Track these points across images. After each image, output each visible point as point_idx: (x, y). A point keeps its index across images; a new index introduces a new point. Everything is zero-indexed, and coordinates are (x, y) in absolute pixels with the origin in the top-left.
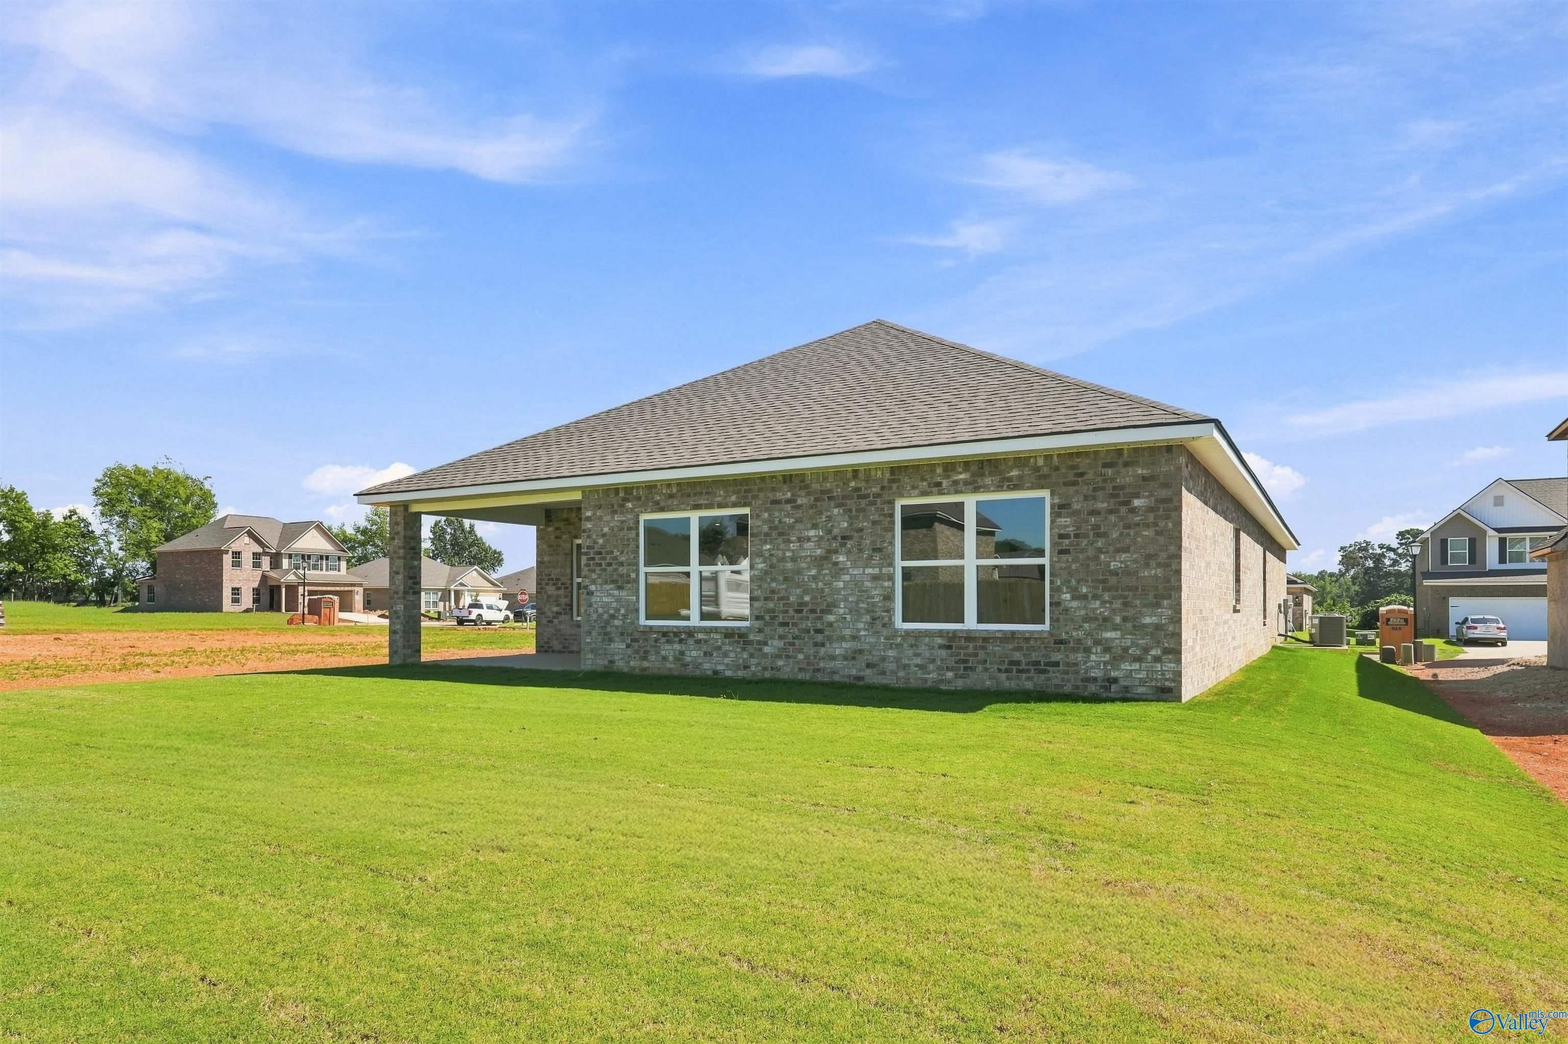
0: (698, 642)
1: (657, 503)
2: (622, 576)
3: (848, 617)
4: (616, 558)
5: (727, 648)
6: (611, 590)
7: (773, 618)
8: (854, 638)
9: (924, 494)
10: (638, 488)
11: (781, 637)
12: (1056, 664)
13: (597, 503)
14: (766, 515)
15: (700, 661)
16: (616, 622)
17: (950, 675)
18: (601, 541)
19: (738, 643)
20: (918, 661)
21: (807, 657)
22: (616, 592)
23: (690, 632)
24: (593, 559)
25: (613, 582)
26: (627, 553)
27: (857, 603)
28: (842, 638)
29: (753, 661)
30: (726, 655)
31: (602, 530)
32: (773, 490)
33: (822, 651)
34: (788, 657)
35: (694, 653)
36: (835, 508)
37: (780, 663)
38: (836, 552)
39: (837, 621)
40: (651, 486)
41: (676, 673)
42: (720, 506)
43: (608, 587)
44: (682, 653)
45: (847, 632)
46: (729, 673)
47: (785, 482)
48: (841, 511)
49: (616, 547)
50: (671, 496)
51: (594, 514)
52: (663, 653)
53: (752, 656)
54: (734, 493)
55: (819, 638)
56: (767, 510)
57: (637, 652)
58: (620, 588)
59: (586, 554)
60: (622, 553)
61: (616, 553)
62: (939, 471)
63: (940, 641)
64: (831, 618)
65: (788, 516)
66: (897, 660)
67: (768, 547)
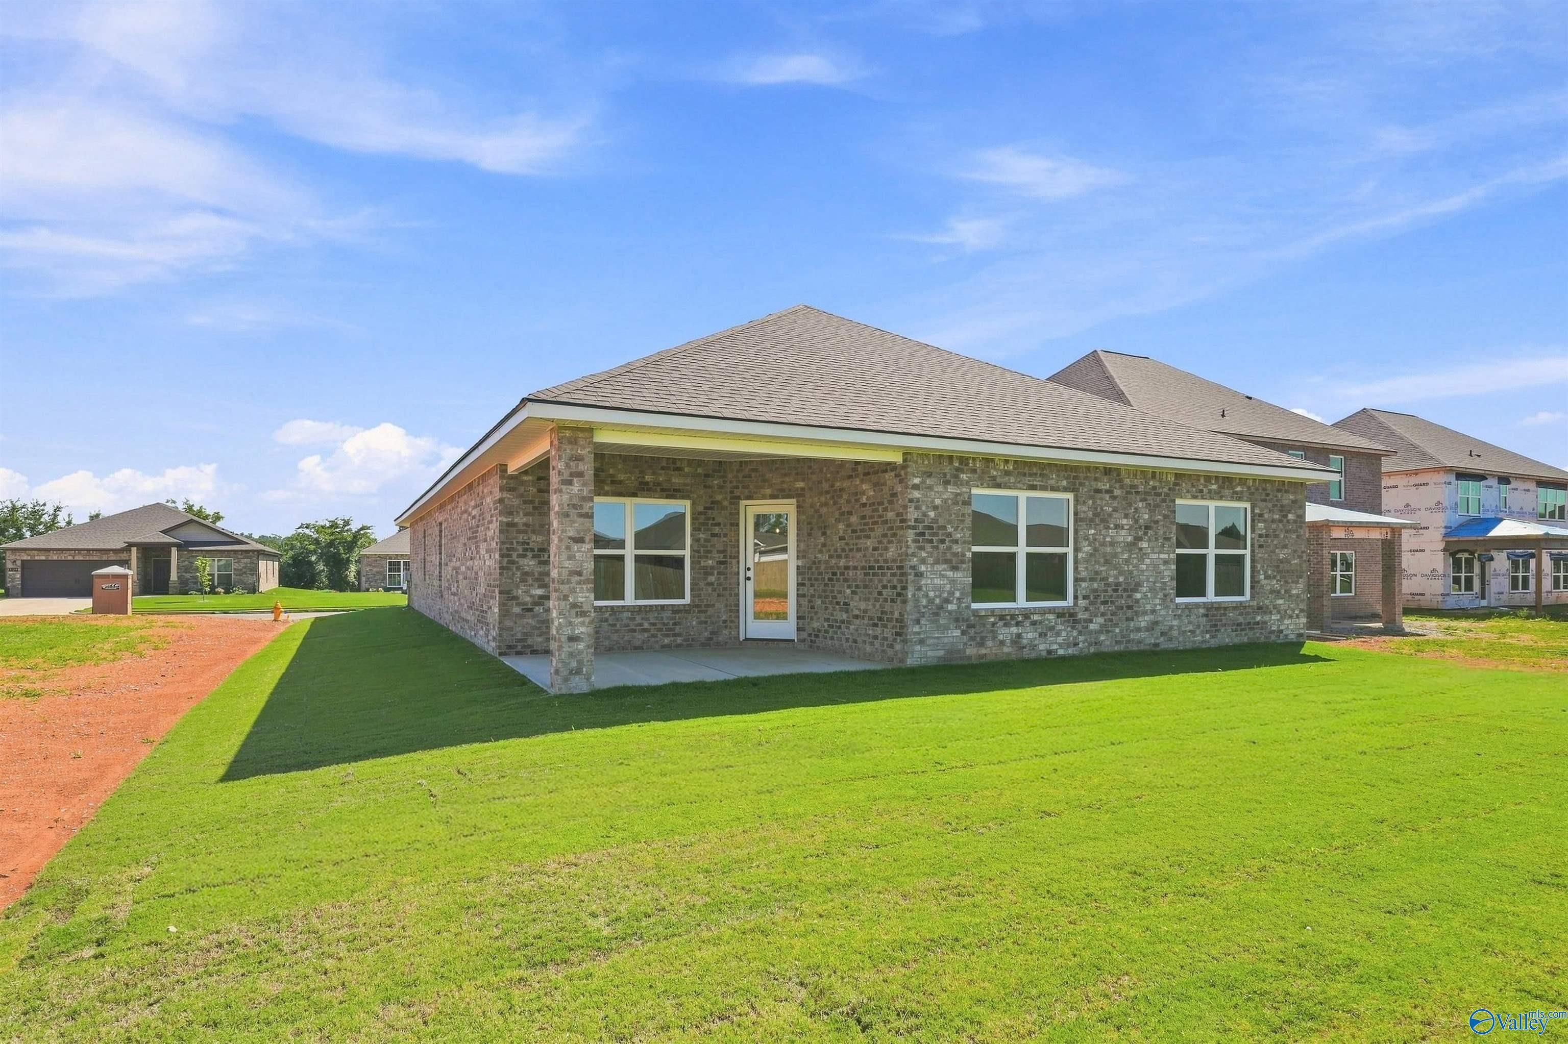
0: (1034, 623)
1: (994, 478)
2: (956, 555)
3: (1149, 594)
4: (949, 535)
5: (1060, 627)
6: (944, 570)
7: (1096, 597)
8: (1153, 611)
9: (1194, 497)
10: (974, 459)
11: (1103, 615)
12: (1258, 623)
13: (928, 470)
14: (1090, 502)
15: (1036, 642)
16: (950, 607)
17: (1208, 636)
18: (932, 514)
19: (1068, 621)
20: (1191, 627)
21: (1121, 631)
22: (950, 574)
23: (1027, 614)
24: (923, 534)
25: (946, 561)
26: (962, 529)
27: (1154, 583)
28: (1145, 613)
29: (1081, 638)
30: (1058, 634)
31: (933, 502)
32: (1096, 479)
33: (1132, 624)
34: (1108, 632)
35: (1030, 635)
36: (1141, 501)
37: (1102, 638)
38: (1141, 539)
39: (1142, 598)
40: (988, 460)
41: (1014, 657)
42: (1053, 489)
43: (940, 567)
44: (1019, 636)
45: (1148, 607)
46: (1061, 652)
47: (1106, 474)
48: (1144, 505)
49: (950, 522)
50: (1007, 473)
51: (923, 482)
52: (1001, 637)
53: (1080, 633)
54: (1067, 478)
55: (1129, 613)
56: (1091, 497)
57: (972, 639)
58: (955, 568)
59: (914, 528)
60: (956, 529)
61: (950, 529)
62: (1202, 481)
63: (1202, 611)
64: (1138, 596)
65: (1107, 505)
66: (1179, 627)
67: (1093, 531)
